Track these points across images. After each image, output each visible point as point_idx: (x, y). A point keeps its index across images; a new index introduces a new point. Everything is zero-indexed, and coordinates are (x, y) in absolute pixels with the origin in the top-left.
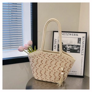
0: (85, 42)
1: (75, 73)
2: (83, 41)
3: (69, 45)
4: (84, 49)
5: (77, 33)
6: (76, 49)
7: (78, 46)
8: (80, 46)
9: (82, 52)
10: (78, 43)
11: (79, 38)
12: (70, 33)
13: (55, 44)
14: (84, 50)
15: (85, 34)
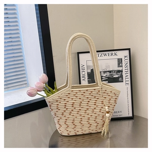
0: (128, 64)
1: (119, 114)
2: (125, 62)
3: (105, 72)
4: (129, 75)
5: (116, 52)
6: (117, 76)
7: (119, 71)
8: (122, 71)
9: (127, 80)
10: (119, 66)
11: (119, 59)
12: (104, 53)
13: (83, 73)
14: (129, 77)
15: (128, 51)
